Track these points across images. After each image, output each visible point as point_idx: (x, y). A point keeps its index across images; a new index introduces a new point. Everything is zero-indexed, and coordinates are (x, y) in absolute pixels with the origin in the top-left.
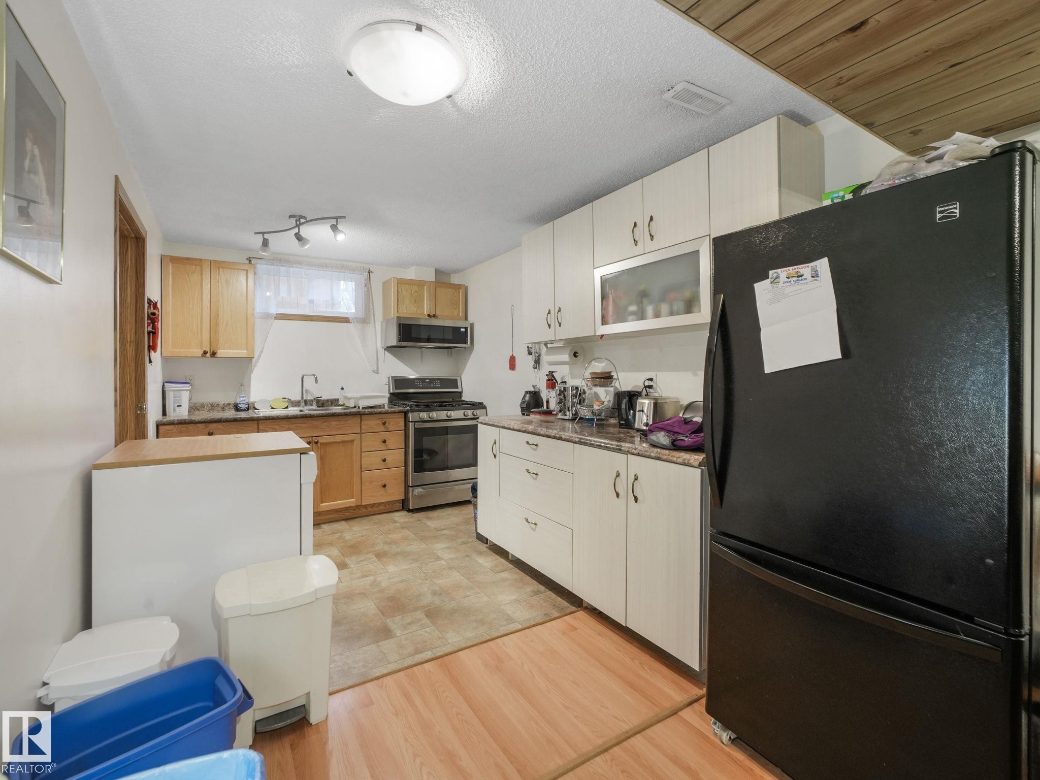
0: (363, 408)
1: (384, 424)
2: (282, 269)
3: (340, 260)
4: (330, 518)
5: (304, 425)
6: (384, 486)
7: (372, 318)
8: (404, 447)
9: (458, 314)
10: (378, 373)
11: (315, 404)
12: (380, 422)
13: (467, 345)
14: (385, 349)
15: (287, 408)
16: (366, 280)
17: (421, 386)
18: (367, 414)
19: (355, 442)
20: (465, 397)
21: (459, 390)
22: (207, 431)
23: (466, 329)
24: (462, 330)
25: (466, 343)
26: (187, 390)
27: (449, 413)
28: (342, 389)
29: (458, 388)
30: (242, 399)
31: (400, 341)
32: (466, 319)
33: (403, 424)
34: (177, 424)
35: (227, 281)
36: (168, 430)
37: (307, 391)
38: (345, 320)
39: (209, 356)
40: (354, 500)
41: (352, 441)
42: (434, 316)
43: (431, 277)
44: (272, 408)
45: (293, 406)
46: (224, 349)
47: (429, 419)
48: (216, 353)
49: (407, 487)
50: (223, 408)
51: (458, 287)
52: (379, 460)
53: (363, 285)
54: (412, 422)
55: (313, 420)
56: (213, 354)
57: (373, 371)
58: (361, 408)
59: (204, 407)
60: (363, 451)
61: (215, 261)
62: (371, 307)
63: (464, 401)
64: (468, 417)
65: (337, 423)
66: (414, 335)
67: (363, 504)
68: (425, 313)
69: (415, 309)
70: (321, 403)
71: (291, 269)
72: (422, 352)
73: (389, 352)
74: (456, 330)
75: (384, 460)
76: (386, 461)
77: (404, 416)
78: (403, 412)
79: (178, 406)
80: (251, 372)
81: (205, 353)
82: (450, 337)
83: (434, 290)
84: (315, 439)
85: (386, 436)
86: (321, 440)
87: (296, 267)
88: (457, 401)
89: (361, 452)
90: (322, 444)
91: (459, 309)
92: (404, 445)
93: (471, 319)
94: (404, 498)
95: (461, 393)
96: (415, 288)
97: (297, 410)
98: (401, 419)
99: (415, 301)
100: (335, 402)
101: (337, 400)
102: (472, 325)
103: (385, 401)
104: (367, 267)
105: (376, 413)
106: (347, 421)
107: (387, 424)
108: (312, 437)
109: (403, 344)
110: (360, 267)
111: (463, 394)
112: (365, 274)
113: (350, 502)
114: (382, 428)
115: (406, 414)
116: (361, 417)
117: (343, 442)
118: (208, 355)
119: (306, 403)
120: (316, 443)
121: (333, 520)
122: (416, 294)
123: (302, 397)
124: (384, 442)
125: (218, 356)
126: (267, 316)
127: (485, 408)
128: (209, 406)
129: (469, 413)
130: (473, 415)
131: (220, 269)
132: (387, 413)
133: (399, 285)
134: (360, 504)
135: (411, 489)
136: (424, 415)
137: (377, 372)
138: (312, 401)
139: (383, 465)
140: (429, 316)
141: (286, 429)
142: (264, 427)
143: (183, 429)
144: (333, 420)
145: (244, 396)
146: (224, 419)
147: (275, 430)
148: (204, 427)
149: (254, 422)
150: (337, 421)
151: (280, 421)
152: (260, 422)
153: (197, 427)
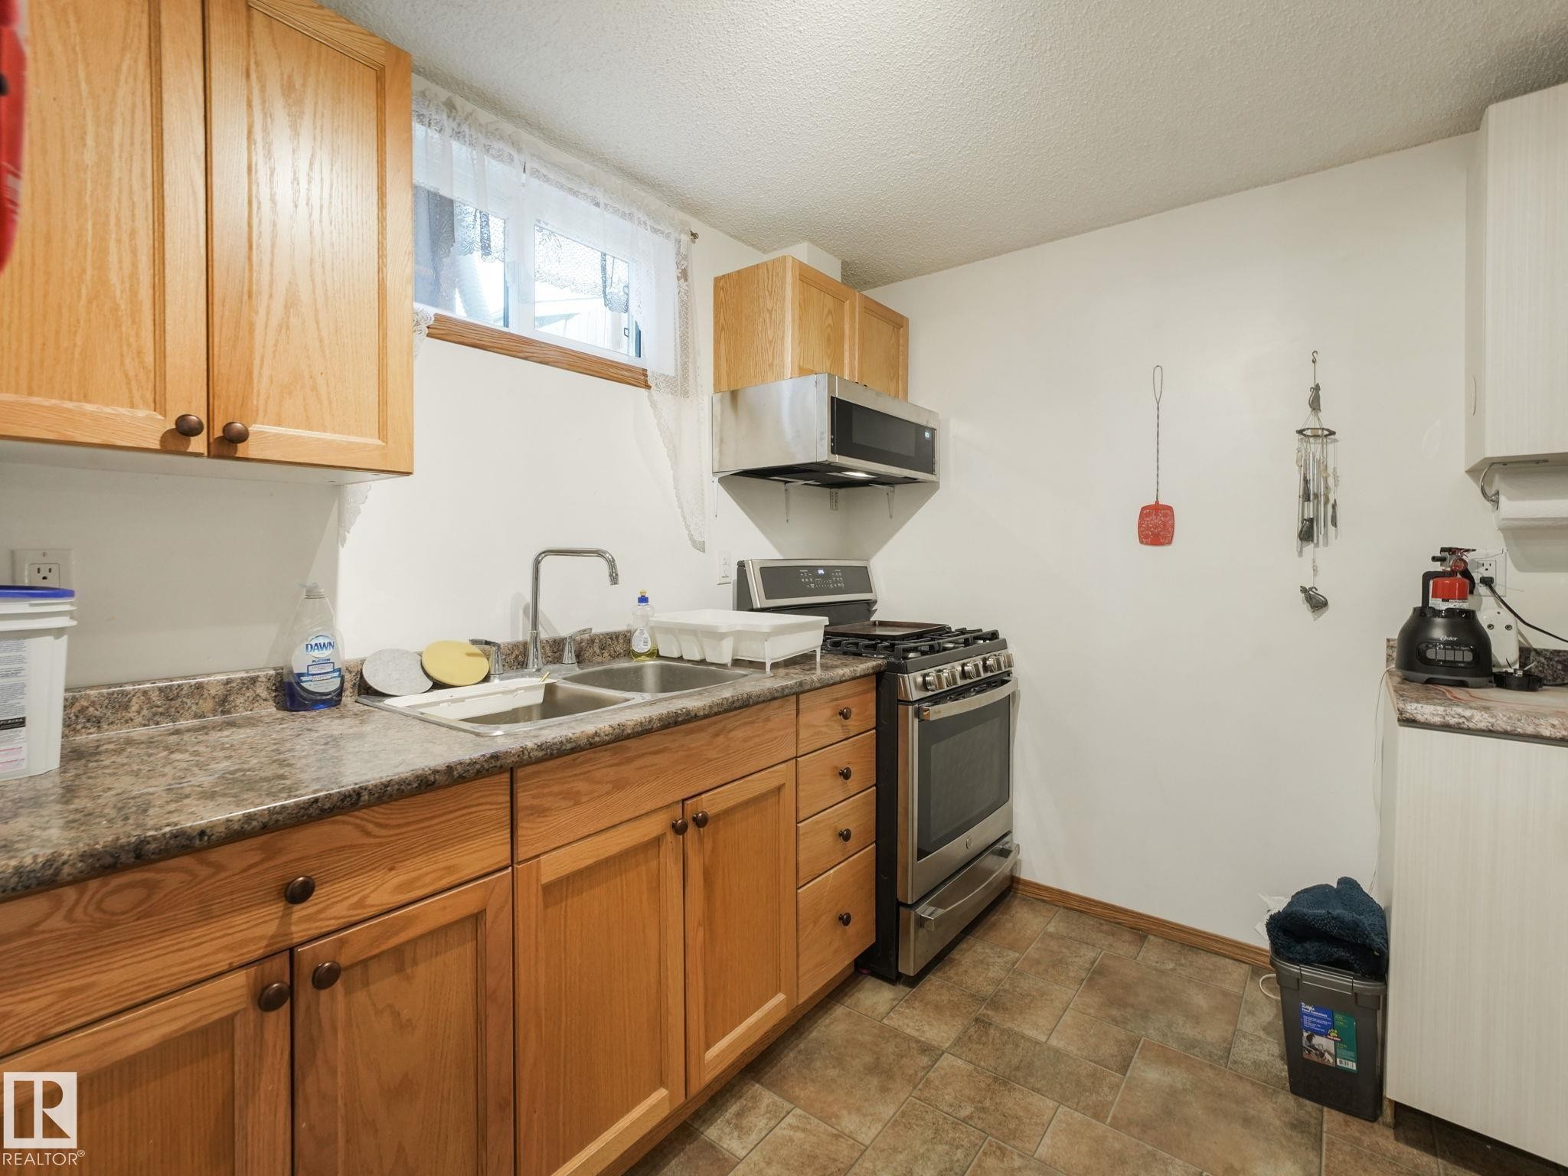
5: (662, 760)
10: (704, 551)
12: (834, 711)
13: (933, 477)
15: (488, 679)
17: (812, 585)
18: (811, 690)
19: (783, 795)
21: (870, 595)
23: (933, 432)
24: (927, 434)
25: (932, 470)
28: (643, 600)
29: (868, 590)
30: (317, 653)
31: (833, 452)
39: (203, 450)
40: (782, 997)
41: (778, 790)
44: (437, 685)
45: (504, 671)
46: (279, 423)
48: (243, 437)
50: (224, 700)
52: (831, 840)
54: (912, 702)
55: (688, 733)
56: (229, 443)
57: (694, 544)
59: (126, 707)
60: (800, 816)
66: (858, 438)
69: (828, 363)
73: (725, 486)
75: (847, 835)
76: (851, 837)
80: (340, 539)
81: (185, 429)
83: (861, 317)
84: (692, 807)
89: (798, 822)
90: (715, 821)
91: (898, 381)
99: (829, 341)
101: (627, 637)
108: (685, 800)
111: (878, 606)
113: (775, 1008)
114: (838, 730)
116: (798, 704)
117: (756, 801)
118: (198, 444)
120: (703, 821)
122: (830, 320)
125: (253, 453)
128: (154, 696)
135: (910, 913)
137: (702, 545)
139: (839, 852)
141: (609, 787)
142: (534, 797)
143: (115, 903)
144: (738, 723)
145: (326, 641)
146: (370, 793)
147: (574, 798)
148: (256, 858)
149: (495, 779)
150: (745, 724)
151: (593, 756)
152: (520, 773)
153: (209, 864)
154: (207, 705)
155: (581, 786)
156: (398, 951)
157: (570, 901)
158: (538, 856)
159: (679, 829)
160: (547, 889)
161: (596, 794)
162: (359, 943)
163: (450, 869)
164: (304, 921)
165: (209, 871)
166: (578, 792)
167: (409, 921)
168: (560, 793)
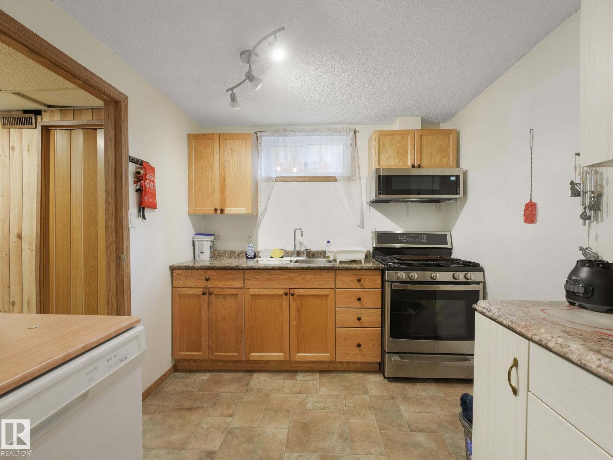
0: (340, 262)
1: (359, 280)
2: (281, 138)
3: (327, 124)
4: (308, 367)
5: (282, 277)
6: (359, 346)
7: (357, 175)
8: (381, 307)
9: (448, 163)
10: (363, 228)
11: (305, 255)
12: (355, 278)
13: (458, 196)
14: (369, 205)
15: (282, 257)
16: (352, 139)
17: (405, 241)
18: (342, 270)
19: (329, 297)
20: (455, 255)
21: (449, 246)
22: (205, 277)
23: (458, 177)
24: (452, 178)
25: (457, 193)
26: (208, 241)
27: (434, 274)
28: (328, 242)
29: (447, 244)
31: (379, 194)
32: (458, 166)
33: (379, 282)
34: (183, 269)
35: (232, 150)
36: (179, 274)
37: (301, 243)
38: (332, 179)
39: (219, 213)
40: (328, 355)
41: (327, 296)
42: (419, 166)
43: (418, 126)
44: (271, 258)
45: (287, 256)
46: (231, 207)
47: (409, 280)
48: (224, 211)
49: (383, 352)
50: (238, 255)
51: (447, 133)
52: (354, 318)
53: (349, 145)
54: (388, 281)
55: (290, 272)
56: (222, 211)
57: (359, 226)
58: (338, 262)
59: (225, 254)
60: (337, 306)
61: (223, 134)
62: (357, 165)
63: (454, 260)
64: (459, 281)
65: (313, 277)
67: (337, 360)
68: (409, 164)
69: (398, 161)
70: (311, 255)
71: (287, 138)
72: (407, 207)
73: (373, 207)
74: (445, 179)
75: (359, 319)
76: (361, 320)
77: (380, 274)
78: (379, 269)
79: (201, 253)
80: (259, 226)
81: (216, 210)
82: (437, 187)
83: (420, 139)
84: (292, 291)
85: (361, 293)
86: (297, 292)
87: (291, 135)
88: (445, 260)
89: (336, 308)
90: (298, 296)
91: (449, 157)
92: (381, 305)
93: (464, 165)
94: (380, 361)
95: (450, 250)
96: (398, 138)
97: (288, 260)
98: (376, 277)
99: (398, 153)
100: (322, 254)
101: (324, 252)
102: (465, 174)
103: (362, 257)
104: (353, 127)
105: (351, 269)
106: (321, 275)
107: (362, 281)
108: (290, 288)
109: (384, 197)
110: (346, 127)
111: (453, 251)
112: (350, 134)
113: (325, 356)
114: (357, 285)
115: (383, 271)
116: (335, 273)
117: (318, 296)
119: (299, 254)
120: (293, 295)
121: (310, 369)
122: (399, 145)
123: (295, 249)
124: (359, 299)
125: (227, 213)
126: (269, 180)
127: (482, 270)
128: (229, 253)
129: (461, 275)
130: (465, 277)
131: (227, 140)
132: (362, 269)
133: (381, 137)
134: (334, 360)
135: (386, 355)
136: (402, 275)
137: (362, 226)
138: (303, 252)
139: (357, 323)
140: (413, 166)
141: (267, 279)
142: (248, 276)
143: (189, 274)
144: (309, 274)
145: (251, 246)
146: (216, 267)
147: (258, 280)
148: (203, 273)
149: (240, 271)
150: (312, 274)
151: (262, 272)
152: (245, 271)
153: (198, 272)
154: (236, 256)
155: (259, 277)
156: (224, 295)
157: (258, 300)
158: (250, 288)
159: (286, 294)
160: (252, 295)
161: (263, 280)
162: (216, 291)
163: (232, 285)
164: (210, 284)
165: (198, 273)
166: (259, 278)
167: (224, 291)
168: (254, 277)
